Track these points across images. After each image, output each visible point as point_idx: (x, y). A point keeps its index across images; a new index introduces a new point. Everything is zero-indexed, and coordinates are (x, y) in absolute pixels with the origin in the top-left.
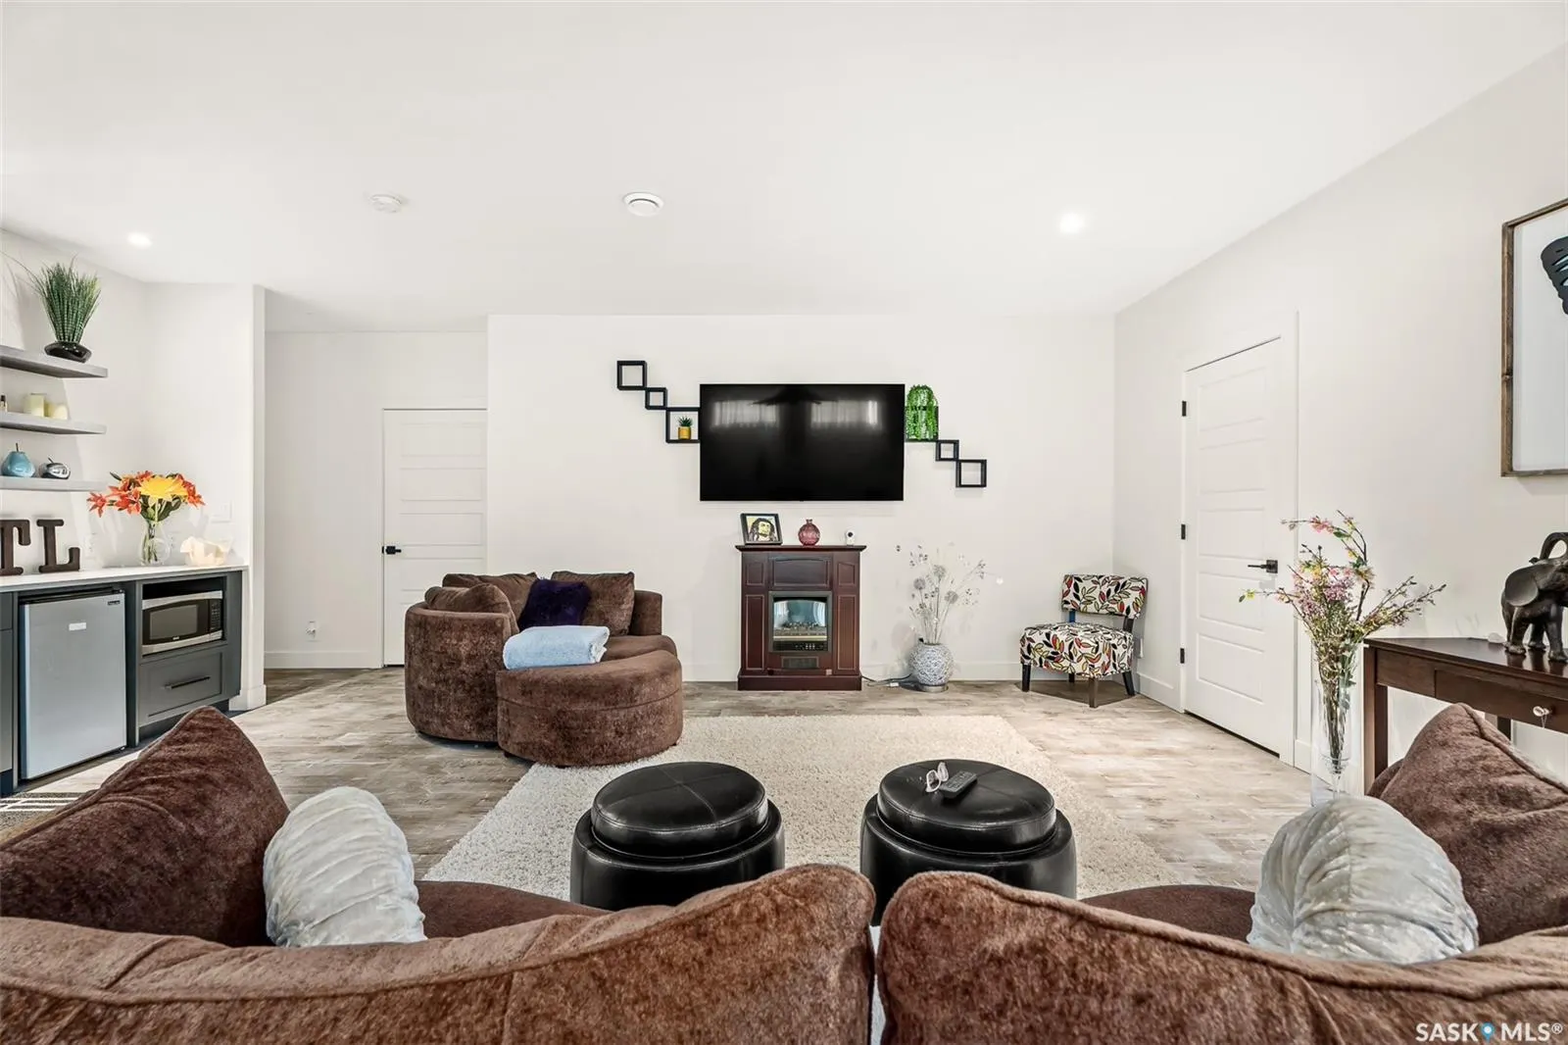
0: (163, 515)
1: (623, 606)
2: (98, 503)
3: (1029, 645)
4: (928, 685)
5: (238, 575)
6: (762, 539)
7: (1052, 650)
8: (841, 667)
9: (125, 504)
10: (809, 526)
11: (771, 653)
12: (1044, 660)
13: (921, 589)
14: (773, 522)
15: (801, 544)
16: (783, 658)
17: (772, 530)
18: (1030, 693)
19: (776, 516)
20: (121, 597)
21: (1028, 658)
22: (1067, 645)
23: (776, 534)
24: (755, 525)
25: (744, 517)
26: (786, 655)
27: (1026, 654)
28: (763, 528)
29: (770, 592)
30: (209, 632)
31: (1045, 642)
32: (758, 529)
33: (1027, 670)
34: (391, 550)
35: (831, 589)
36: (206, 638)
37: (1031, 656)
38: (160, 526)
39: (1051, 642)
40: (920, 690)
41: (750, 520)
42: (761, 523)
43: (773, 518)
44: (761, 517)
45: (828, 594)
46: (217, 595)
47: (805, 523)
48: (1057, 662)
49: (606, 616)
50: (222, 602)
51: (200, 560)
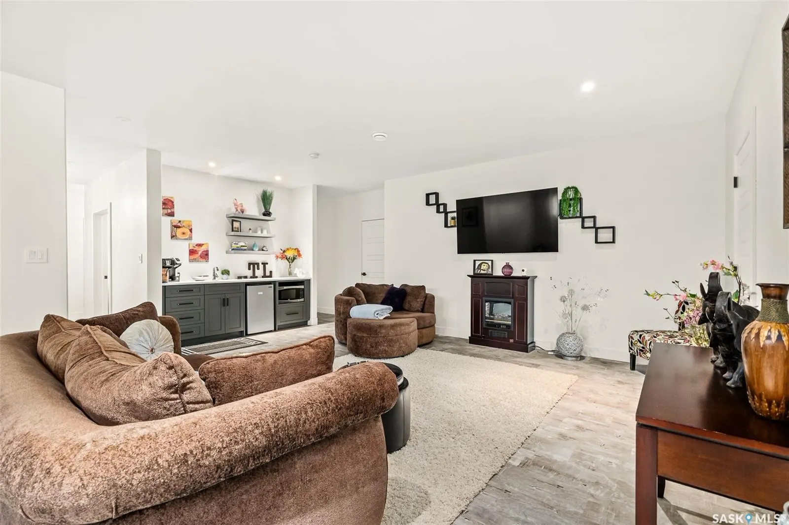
0: (293, 262)
1: (418, 300)
2: (277, 257)
3: (632, 341)
4: (566, 356)
5: (309, 281)
6: (482, 272)
7: (642, 345)
8: (518, 339)
9: (282, 258)
10: (508, 266)
11: (484, 328)
12: (638, 351)
13: (564, 301)
14: (490, 264)
15: (503, 275)
16: (490, 331)
17: (489, 268)
18: (636, 372)
19: (492, 261)
20: (272, 286)
21: (632, 349)
22: (648, 342)
23: (490, 270)
24: (480, 265)
25: (475, 261)
26: (492, 329)
27: (631, 346)
28: (484, 267)
29: (484, 298)
30: (299, 298)
31: (638, 340)
32: (481, 267)
33: (633, 358)
34: (364, 274)
35: (513, 298)
36: (299, 300)
37: (633, 348)
38: (292, 264)
39: (641, 340)
40: (562, 359)
41: (478, 263)
42: (484, 264)
43: (490, 262)
44: (484, 262)
45: (512, 300)
46: (302, 287)
47: (505, 264)
48: (644, 353)
49: (411, 303)
50: (304, 289)
51: (300, 276)
